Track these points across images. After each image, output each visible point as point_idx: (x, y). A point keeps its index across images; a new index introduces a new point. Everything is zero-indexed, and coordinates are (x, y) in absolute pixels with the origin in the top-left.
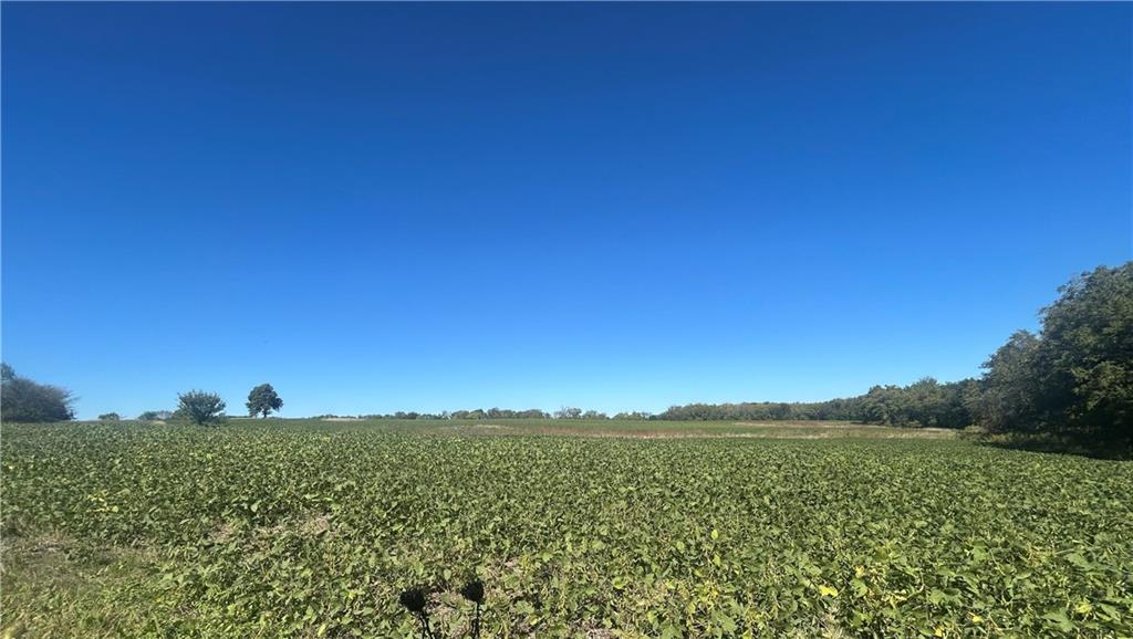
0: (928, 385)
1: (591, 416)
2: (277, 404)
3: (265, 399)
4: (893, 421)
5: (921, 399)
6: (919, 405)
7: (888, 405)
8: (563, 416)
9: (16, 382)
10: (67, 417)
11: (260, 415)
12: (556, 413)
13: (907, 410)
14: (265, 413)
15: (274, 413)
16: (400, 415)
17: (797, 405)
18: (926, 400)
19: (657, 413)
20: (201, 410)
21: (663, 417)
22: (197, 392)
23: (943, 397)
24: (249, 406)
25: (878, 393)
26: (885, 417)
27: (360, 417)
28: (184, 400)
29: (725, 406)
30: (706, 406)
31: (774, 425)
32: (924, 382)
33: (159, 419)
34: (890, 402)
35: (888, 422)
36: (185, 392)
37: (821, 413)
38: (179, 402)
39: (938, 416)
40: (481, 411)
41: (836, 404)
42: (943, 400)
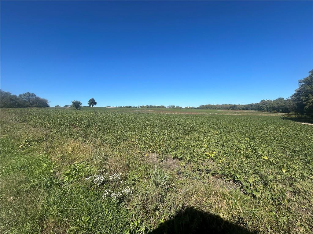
0: (281, 100)
1: (178, 108)
2: (95, 103)
3: (92, 102)
4: (268, 111)
5: (277, 104)
6: (276, 106)
7: (266, 106)
8: (170, 108)
9: (36, 98)
10: (48, 106)
11: (91, 106)
12: (168, 107)
13: (273, 107)
14: (93, 106)
15: (95, 106)
16: (126, 107)
17: (239, 105)
18: (279, 104)
19: (196, 107)
20: (76, 105)
21: (198, 108)
22: (75, 101)
23: (284, 103)
24: (89, 104)
25: (263, 102)
26: (265, 109)
27: (117, 107)
28: (72, 102)
29: (217, 105)
30: (211, 105)
31: (231, 111)
32: (280, 99)
33: (69, 107)
34: (267, 105)
35: (266, 111)
36: (73, 101)
37: (246, 108)
38: (71, 103)
39: (282, 109)
40: (148, 106)
41: (251, 105)
42: (284, 104)
